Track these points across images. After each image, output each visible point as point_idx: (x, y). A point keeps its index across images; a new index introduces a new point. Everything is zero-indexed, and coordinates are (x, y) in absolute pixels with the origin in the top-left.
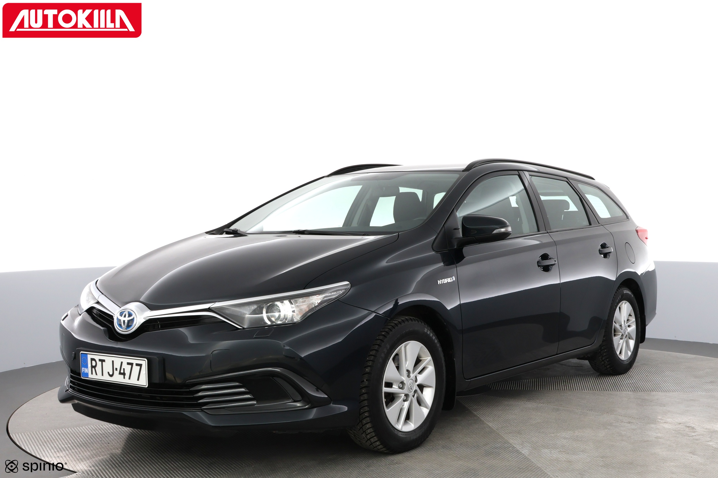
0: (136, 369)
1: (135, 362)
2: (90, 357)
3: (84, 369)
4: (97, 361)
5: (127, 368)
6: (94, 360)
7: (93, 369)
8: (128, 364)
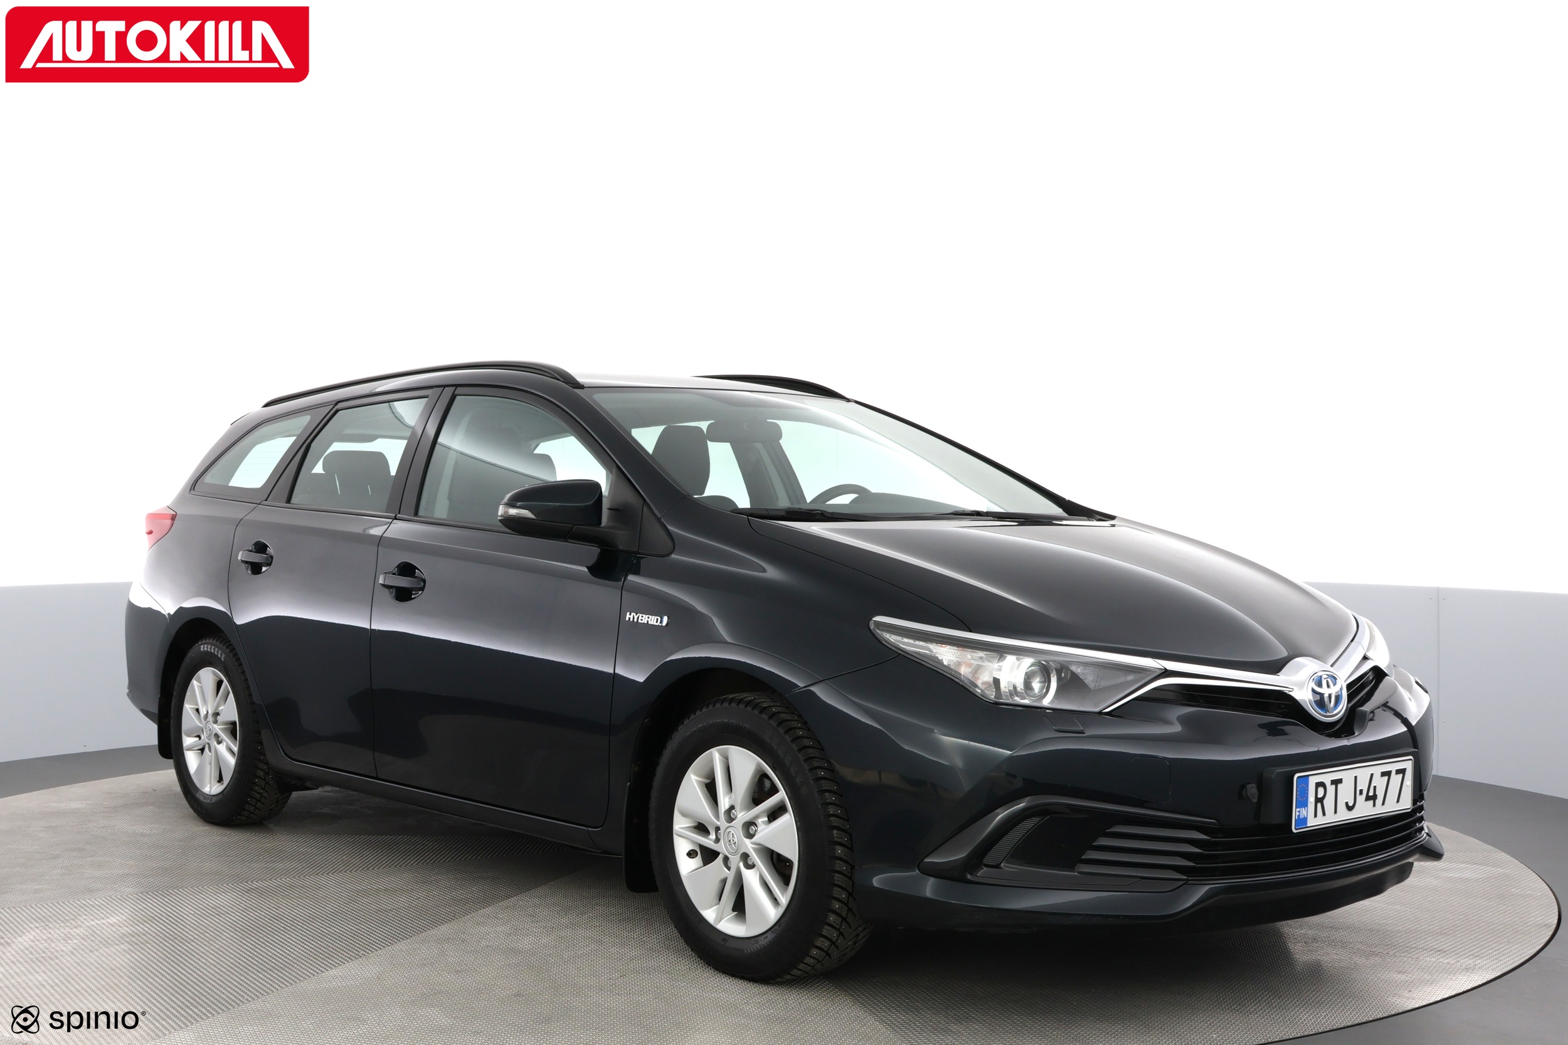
0: (1396, 779)
1: (1393, 768)
2: (1313, 781)
3: (1299, 812)
4: (1328, 784)
5: (1380, 783)
6: (1320, 786)
7: (1319, 805)
8: (1383, 774)
